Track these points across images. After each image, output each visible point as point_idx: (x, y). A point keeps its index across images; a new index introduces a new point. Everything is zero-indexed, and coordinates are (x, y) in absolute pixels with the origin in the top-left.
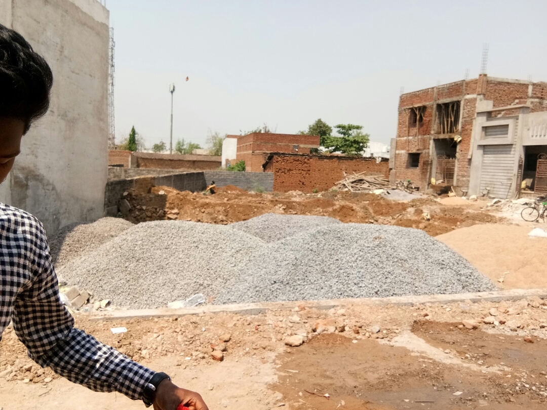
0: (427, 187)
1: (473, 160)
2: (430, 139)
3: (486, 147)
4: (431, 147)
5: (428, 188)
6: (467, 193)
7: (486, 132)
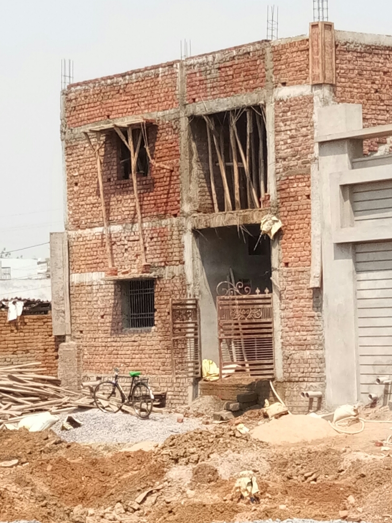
0: (190, 390)
1: (325, 290)
2: (181, 231)
3: (359, 249)
4: (187, 257)
5: (195, 396)
6: (320, 398)
7: (353, 202)
